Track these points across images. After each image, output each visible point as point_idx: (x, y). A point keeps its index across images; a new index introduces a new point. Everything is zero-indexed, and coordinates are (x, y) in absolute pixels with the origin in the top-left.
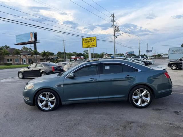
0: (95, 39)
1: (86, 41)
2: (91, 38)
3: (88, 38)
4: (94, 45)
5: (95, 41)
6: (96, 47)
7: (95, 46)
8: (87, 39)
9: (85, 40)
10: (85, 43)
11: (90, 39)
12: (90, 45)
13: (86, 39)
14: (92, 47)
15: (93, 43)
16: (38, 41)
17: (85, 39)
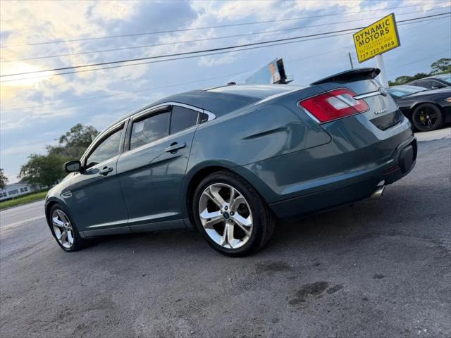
0: (391, 22)
1: (365, 38)
2: (378, 24)
3: (370, 29)
4: (390, 42)
5: (391, 28)
6: (399, 45)
7: (396, 44)
8: (366, 30)
9: (362, 36)
10: (362, 47)
11: (375, 29)
12: (379, 47)
13: (364, 31)
14: (385, 49)
15: (386, 36)
16: (288, 77)
17: (361, 33)
